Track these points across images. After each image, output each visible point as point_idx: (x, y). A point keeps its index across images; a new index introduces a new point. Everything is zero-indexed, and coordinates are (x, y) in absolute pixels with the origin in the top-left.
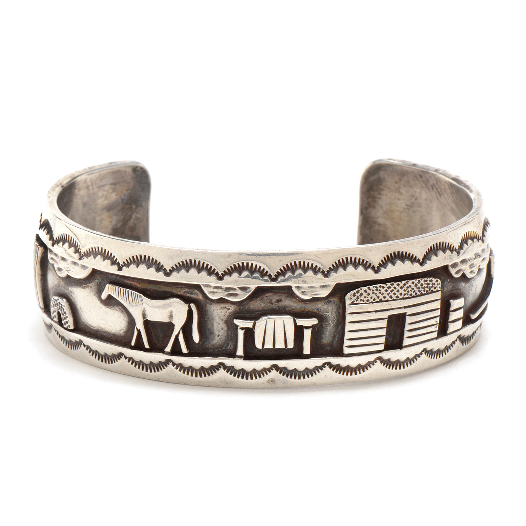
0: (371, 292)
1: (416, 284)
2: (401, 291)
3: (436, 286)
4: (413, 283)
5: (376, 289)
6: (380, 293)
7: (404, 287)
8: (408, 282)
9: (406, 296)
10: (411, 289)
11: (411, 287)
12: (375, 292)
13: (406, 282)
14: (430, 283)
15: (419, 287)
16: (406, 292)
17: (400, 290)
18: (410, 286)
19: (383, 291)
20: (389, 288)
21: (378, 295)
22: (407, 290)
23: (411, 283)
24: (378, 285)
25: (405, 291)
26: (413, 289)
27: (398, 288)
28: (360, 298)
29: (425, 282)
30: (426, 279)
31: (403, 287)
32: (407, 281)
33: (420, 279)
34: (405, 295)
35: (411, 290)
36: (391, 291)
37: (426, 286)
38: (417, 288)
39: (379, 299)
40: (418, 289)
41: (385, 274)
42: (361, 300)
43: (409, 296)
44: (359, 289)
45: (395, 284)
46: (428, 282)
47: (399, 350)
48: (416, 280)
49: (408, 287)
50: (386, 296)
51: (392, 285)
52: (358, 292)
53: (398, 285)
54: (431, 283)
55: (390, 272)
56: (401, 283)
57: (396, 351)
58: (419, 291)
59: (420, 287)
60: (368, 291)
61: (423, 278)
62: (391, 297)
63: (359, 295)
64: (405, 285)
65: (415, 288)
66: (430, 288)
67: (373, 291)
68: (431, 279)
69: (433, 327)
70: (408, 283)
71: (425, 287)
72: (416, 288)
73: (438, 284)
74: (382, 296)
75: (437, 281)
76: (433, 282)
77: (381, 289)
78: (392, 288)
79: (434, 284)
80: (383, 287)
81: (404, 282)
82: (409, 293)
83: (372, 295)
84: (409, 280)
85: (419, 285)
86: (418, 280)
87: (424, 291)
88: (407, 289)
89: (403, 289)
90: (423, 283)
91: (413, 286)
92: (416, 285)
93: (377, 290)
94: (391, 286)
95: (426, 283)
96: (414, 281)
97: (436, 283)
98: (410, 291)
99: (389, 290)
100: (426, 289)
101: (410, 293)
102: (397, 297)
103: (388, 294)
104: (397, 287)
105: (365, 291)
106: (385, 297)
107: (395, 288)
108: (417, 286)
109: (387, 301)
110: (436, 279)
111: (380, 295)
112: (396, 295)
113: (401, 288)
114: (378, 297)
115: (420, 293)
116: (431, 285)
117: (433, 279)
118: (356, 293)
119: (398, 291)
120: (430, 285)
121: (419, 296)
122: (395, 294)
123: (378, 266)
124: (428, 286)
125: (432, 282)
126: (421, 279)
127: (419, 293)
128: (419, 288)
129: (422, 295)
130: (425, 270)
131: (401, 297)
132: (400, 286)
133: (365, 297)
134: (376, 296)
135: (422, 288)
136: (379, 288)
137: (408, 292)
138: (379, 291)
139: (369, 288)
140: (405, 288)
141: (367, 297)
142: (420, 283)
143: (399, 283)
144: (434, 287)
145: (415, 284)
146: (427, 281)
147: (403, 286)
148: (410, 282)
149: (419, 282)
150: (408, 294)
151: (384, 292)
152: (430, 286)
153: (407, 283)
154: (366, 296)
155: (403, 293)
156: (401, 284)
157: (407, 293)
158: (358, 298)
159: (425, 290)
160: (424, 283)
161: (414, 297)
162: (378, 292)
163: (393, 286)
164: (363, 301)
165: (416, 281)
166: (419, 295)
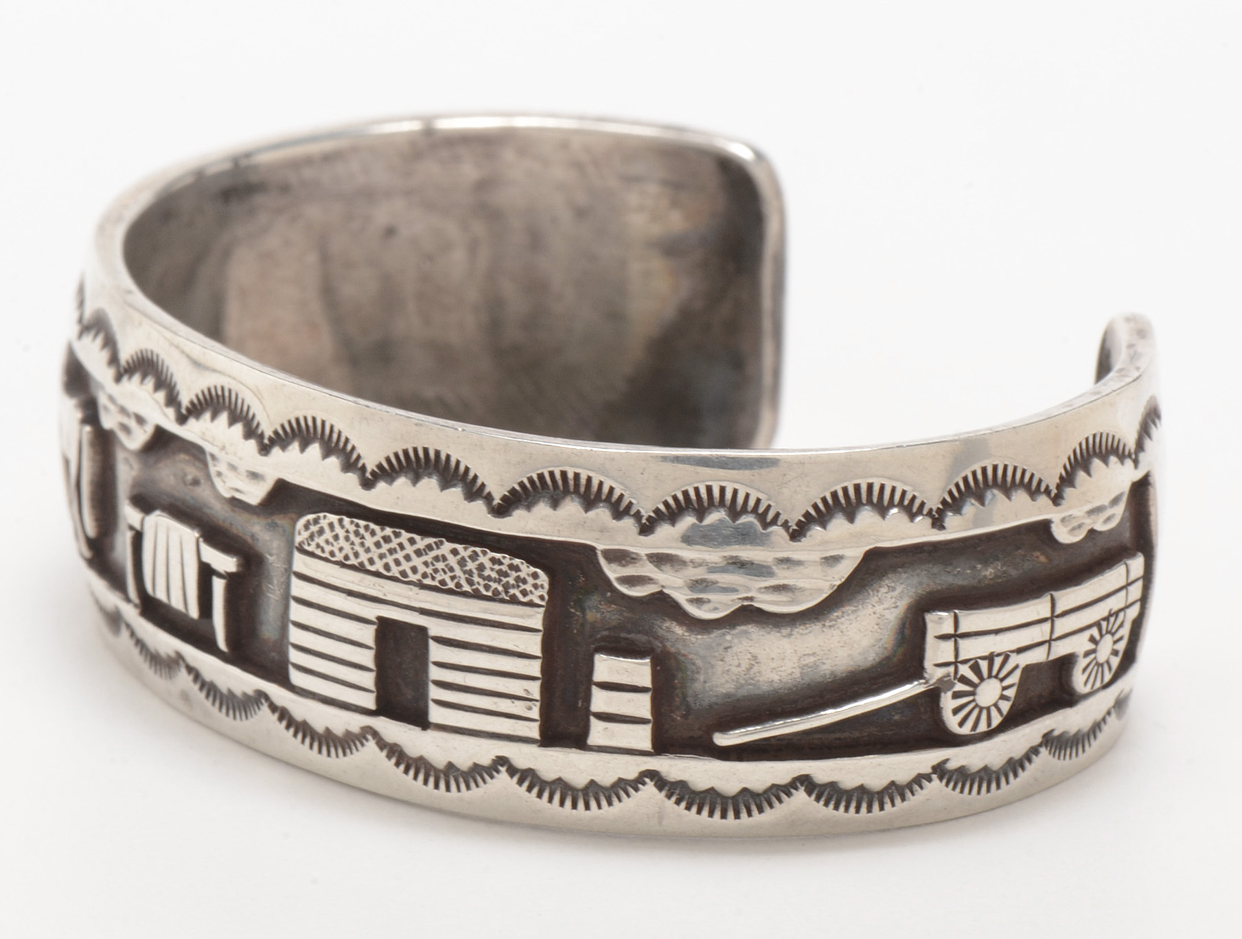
0: (342, 533)
1: (463, 558)
2: (417, 561)
3: (528, 587)
4: (455, 552)
5: (355, 528)
6: (362, 544)
7: (427, 554)
8: (438, 545)
9: (428, 581)
10: (444, 567)
11: (446, 563)
12: (352, 537)
13: (435, 543)
14: (509, 571)
15: (471, 570)
16: (429, 571)
17: (413, 556)
18: (444, 558)
19: (370, 541)
20: (387, 539)
21: (358, 548)
22: (433, 565)
23: (449, 551)
24: (362, 523)
25: (426, 564)
26: (452, 569)
27: (410, 550)
28: (317, 540)
29: (494, 564)
30: (498, 556)
31: (424, 553)
32: (439, 541)
33: (478, 550)
34: (425, 575)
35: (446, 569)
36: (392, 551)
37: (494, 575)
38: (465, 572)
39: (359, 560)
40: (467, 576)
41: (383, 498)
42: (318, 546)
43: (436, 583)
44: (321, 515)
45: (405, 535)
46: (504, 568)
47: (417, 728)
48: (465, 549)
49: (436, 559)
50: (376, 559)
51: (397, 535)
52: (316, 521)
53: (412, 541)
54: (514, 574)
55: (398, 498)
56: (422, 539)
57: (410, 730)
58: (470, 582)
59: (475, 571)
60: (338, 530)
61: (492, 551)
62: (387, 567)
63: (317, 532)
64: (429, 547)
65: (456, 567)
66: (507, 587)
67: (347, 531)
68: (517, 561)
69: (517, 703)
70: (442, 547)
71: (489, 578)
72: (462, 570)
73: (536, 586)
74: (365, 554)
75: (535, 576)
76: (522, 575)
77: (367, 535)
78: (394, 545)
79: (524, 581)
80: (373, 533)
81: (431, 540)
82: (439, 577)
83: (342, 542)
84: (447, 541)
85: (471, 565)
86: (473, 549)
87: (487, 587)
88: (434, 563)
89: (424, 558)
90: (488, 564)
91: (452, 561)
92: (462, 563)
93: (357, 533)
94: (392, 536)
95: (497, 567)
96: (459, 547)
97: (531, 580)
98: (442, 573)
99: (385, 547)
100: (494, 585)
101: (441, 578)
102: (404, 574)
103: (382, 556)
104: (406, 544)
105: (331, 525)
106: (371, 561)
107: (401, 546)
108: (466, 565)
109: (377, 574)
110: (532, 569)
111: (361, 550)
112: (401, 568)
113: (419, 553)
114: (356, 555)
115: (473, 590)
116: (511, 581)
117: (526, 564)
118: (311, 522)
119: (408, 558)
120: (507, 579)
121: (465, 594)
122: (397, 563)
123: (373, 471)
124: (502, 578)
125: (519, 573)
126: (482, 551)
127: (467, 588)
128: (470, 573)
129: (477, 595)
130: (500, 530)
131: (413, 577)
132: (416, 547)
133: (327, 542)
134: (352, 549)
135: (480, 576)
136: (362, 531)
137: (436, 571)
138: (361, 539)
139: (341, 521)
140: (428, 557)
141: (333, 545)
142: (477, 560)
143: (417, 537)
144: (520, 589)
145: (459, 557)
146: (500, 563)
147: (424, 550)
148: (447, 546)
149: (474, 557)
150: (433, 578)
151: (373, 548)
152: (508, 582)
153: (438, 548)
154: (331, 540)
155: (422, 569)
156: (422, 542)
157: (432, 572)
158: (312, 537)
159: (490, 586)
160: (491, 566)
161: (450, 592)
162: (357, 541)
163: (398, 540)
164: (323, 551)
165: (464, 551)
166: (466, 592)
